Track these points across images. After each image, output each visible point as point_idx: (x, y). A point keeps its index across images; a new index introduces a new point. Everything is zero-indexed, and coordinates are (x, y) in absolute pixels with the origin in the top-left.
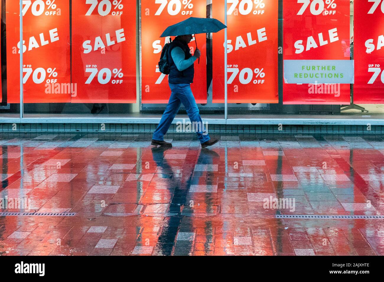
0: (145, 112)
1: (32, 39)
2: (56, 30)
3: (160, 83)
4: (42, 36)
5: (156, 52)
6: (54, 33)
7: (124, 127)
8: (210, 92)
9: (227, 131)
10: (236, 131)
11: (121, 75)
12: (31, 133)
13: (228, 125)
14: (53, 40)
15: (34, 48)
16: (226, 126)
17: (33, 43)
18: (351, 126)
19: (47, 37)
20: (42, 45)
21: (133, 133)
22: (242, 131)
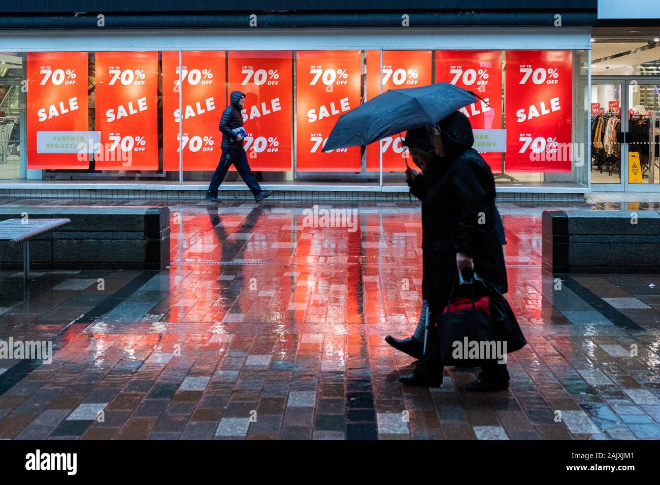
0: (299, 180)
1: (189, 108)
2: (212, 99)
3: (314, 152)
4: (198, 105)
5: (311, 121)
6: (210, 102)
7: (281, 194)
8: (364, 161)
9: (382, 198)
10: (391, 198)
11: (276, 144)
12: (190, 200)
13: (383, 192)
14: (209, 109)
15: (190, 117)
16: (381, 194)
17: (190, 112)
18: (503, 193)
19: (204, 106)
20: (199, 113)
21: (290, 200)
22: (397, 198)
